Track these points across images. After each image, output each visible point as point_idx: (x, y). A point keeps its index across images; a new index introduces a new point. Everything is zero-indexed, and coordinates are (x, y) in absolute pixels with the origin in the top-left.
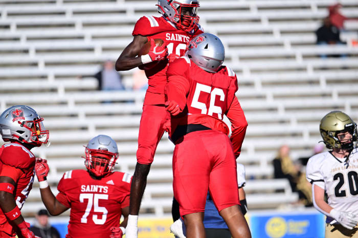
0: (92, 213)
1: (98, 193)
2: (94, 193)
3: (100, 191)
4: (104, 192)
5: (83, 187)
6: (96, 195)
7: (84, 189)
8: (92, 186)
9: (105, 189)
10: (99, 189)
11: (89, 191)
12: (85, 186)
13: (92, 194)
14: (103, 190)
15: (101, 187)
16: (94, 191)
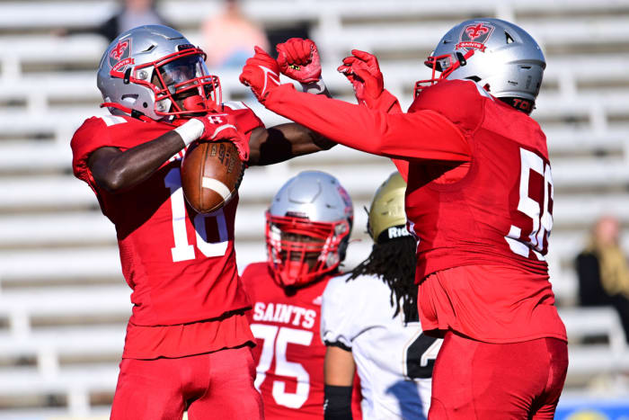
0: (271, 376)
1: (290, 325)
2: (280, 325)
3: (296, 322)
4: (305, 324)
5: (258, 307)
6: (283, 330)
7: (261, 312)
8: (279, 306)
9: (307, 318)
10: (293, 316)
11: (271, 319)
12: (263, 306)
13: (275, 329)
14: (302, 319)
15: (299, 311)
16: (281, 320)
